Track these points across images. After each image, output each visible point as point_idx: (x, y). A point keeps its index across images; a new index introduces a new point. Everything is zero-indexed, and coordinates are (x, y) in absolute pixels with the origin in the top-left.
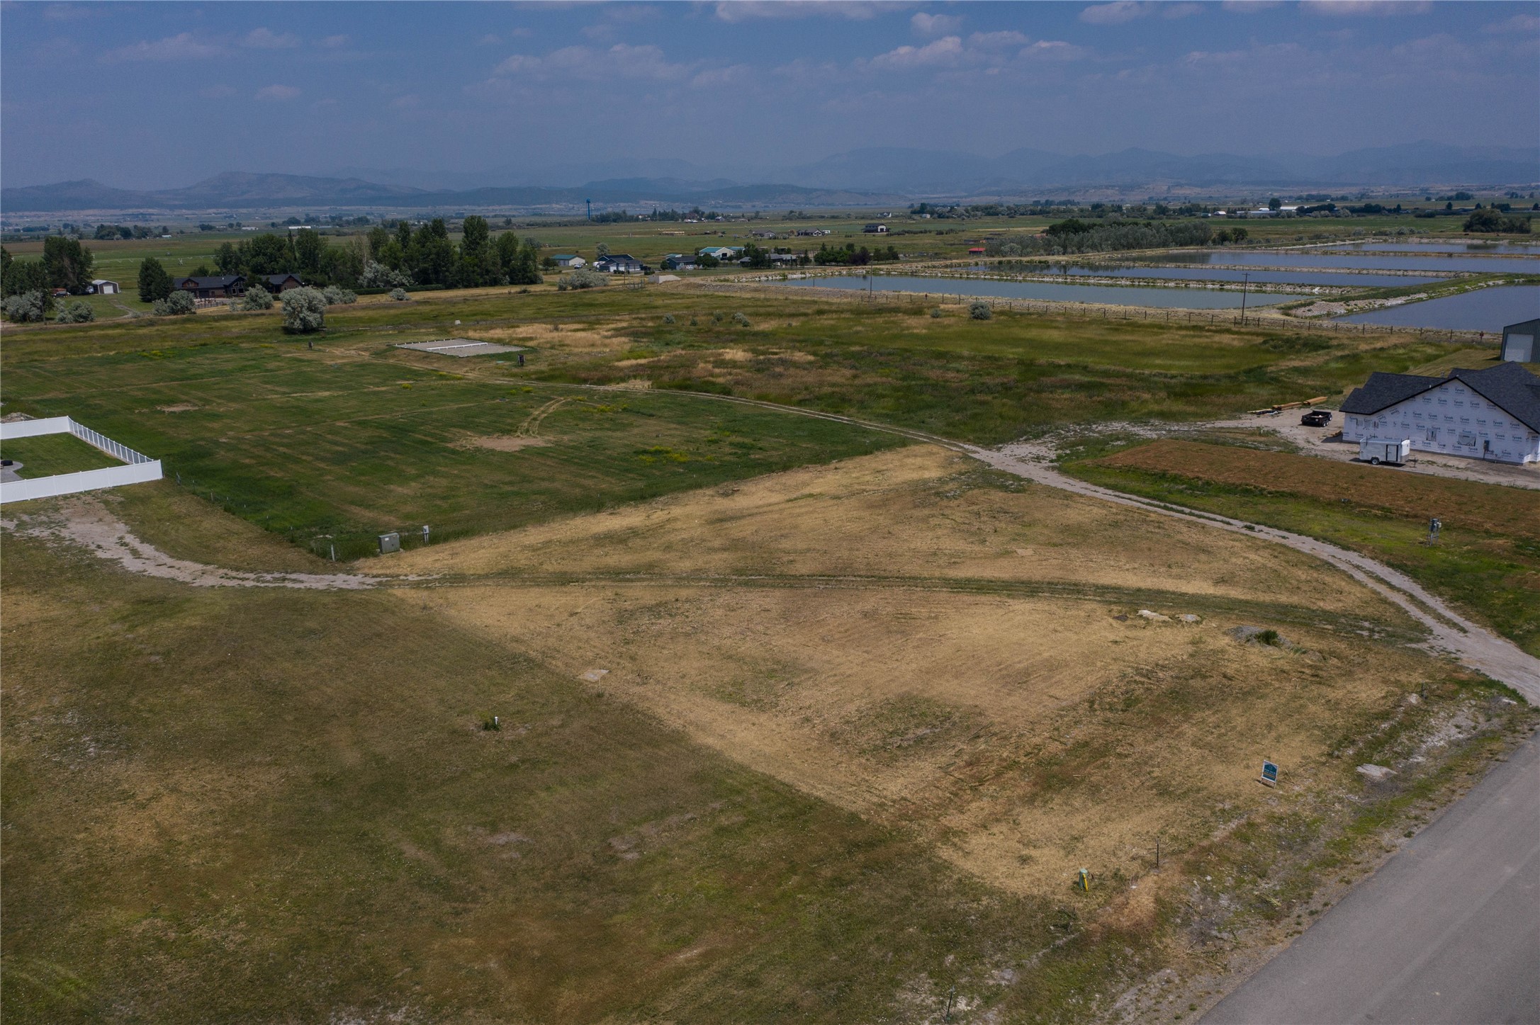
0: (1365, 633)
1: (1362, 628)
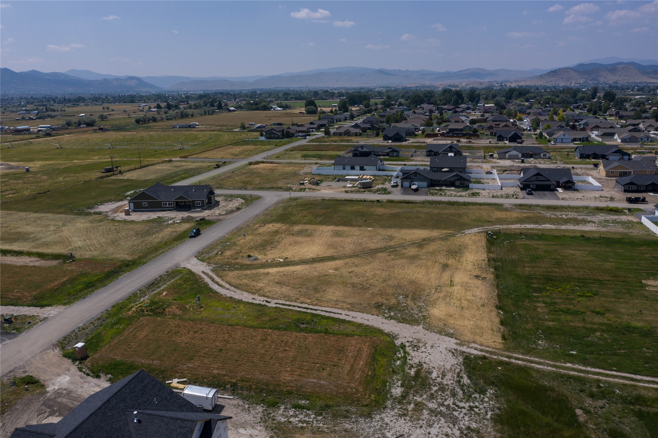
1: (228, 267)
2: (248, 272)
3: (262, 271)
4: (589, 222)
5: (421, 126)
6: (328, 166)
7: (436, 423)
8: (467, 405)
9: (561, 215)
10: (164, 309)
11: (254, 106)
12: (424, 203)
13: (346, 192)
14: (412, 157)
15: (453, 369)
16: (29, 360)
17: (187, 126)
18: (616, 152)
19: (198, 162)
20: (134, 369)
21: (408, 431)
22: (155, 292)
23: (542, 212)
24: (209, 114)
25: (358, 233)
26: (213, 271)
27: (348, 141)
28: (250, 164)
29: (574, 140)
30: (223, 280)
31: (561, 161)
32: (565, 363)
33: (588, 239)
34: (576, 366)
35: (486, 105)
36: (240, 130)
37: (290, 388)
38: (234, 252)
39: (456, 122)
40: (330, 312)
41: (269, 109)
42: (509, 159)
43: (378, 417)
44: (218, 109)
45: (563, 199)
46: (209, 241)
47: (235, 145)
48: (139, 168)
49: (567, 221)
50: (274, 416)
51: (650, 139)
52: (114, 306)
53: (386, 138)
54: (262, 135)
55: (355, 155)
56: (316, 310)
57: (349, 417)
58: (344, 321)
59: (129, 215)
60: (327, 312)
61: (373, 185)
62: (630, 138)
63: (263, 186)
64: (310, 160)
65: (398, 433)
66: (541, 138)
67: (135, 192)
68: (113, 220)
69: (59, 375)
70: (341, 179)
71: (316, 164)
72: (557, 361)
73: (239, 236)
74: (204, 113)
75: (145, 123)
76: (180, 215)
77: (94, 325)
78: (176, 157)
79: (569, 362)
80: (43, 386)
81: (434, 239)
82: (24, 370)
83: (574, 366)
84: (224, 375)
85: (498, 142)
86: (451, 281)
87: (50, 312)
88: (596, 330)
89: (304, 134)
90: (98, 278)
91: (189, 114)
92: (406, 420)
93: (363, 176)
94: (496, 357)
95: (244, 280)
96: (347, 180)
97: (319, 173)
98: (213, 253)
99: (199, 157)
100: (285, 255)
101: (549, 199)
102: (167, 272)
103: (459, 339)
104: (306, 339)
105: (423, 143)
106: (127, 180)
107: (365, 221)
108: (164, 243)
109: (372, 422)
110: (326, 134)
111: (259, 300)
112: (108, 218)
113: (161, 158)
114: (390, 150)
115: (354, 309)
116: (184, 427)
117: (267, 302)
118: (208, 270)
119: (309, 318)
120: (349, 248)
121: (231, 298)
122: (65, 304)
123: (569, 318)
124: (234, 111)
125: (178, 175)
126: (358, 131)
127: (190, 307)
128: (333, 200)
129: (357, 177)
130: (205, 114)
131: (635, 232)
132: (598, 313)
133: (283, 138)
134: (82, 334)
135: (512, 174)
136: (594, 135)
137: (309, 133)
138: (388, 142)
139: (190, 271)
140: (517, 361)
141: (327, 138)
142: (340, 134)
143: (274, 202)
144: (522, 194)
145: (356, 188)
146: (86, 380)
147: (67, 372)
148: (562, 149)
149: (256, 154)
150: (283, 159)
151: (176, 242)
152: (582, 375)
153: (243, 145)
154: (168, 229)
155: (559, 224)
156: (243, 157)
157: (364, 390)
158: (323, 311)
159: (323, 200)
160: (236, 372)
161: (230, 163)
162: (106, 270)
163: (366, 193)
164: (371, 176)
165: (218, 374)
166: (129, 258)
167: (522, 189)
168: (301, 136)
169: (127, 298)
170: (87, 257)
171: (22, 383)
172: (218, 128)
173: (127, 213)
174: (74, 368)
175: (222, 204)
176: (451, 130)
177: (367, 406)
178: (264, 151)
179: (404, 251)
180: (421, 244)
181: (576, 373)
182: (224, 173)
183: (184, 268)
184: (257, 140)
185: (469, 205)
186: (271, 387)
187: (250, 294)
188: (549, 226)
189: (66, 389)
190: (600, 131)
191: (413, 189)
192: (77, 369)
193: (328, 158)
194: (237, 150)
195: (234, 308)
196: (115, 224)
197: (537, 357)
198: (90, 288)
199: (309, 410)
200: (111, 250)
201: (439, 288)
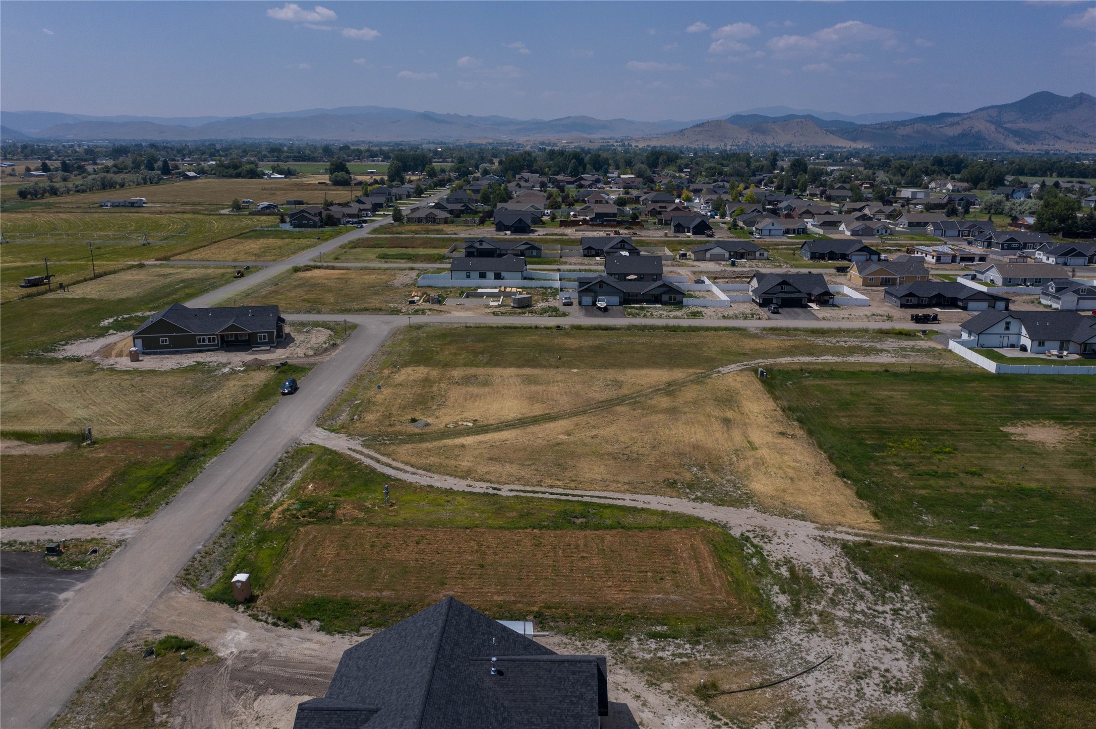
0: (385, 438)
1: (388, 440)
2: (429, 445)
3: (449, 442)
4: (882, 351)
5: (545, 209)
6: (432, 273)
7: (863, 636)
8: (887, 608)
9: (838, 342)
10: (333, 511)
11: (231, 171)
12: (629, 328)
13: (495, 314)
14: (561, 257)
15: (836, 563)
16: (147, 612)
17: (127, 204)
18: (860, 250)
19: (195, 267)
20: (355, 609)
21: (833, 651)
22: (289, 485)
23: (809, 339)
24: (151, 183)
25: (559, 377)
26: (365, 445)
27: (439, 232)
28: (296, 270)
29: (787, 232)
30: (394, 460)
31: (787, 263)
32: (974, 541)
33: (896, 375)
34: (989, 545)
35: (622, 176)
36: (232, 211)
37: (629, 611)
38: (378, 415)
39: (597, 202)
40: (606, 498)
41: (261, 175)
42: (711, 260)
43: (779, 637)
44: (163, 173)
45: (824, 319)
46: (323, 400)
47: (242, 238)
48: (91, 279)
49: (852, 350)
50: (630, 653)
51: (889, 231)
52: (234, 514)
53: (501, 227)
54: (283, 221)
55: (469, 254)
56: (582, 496)
57: (740, 642)
58: (635, 509)
59: (138, 360)
60: (600, 497)
61: (533, 302)
62: (863, 230)
63: (348, 307)
64: (396, 262)
65: (823, 656)
66: (736, 229)
67: (115, 320)
68: (112, 370)
69: (225, 631)
70: (471, 294)
71: (412, 269)
72: (962, 540)
73: (367, 388)
74: (142, 181)
75: (36, 197)
76: (238, 359)
77: (221, 546)
78: (147, 259)
79: (979, 541)
80: (206, 650)
81: (683, 383)
82: (152, 629)
83: (987, 546)
84: (515, 603)
85: (677, 235)
86: (749, 442)
87: (121, 530)
88: (984, 497)
89: (355, 220)
90: (169, 469)
91: (116, 183)
92: (820, 637)
93: (505, 288)
94: (881, 542)
95: (431, 458)
96: (481, 295)
97: (430, 285)
98: (341, 418)
99: (191, 258)
100: (470, 414)
101: (805, 319)
102: (287, 453)
103: (817, 523)
104: (602, 539)
105: (562, 235)
106: (83, 301)
107: (560, 359)
108: (243, 406)
109: (776, 644)
110: (395, 220)
111: (480, 487)
112: (101, 366)
113: (118, 261)
114: (528, 246)
115: (638, 490)
116: (579, 672)
117: (495, 489)
118: (356, 444)
119: (580, 509)
120: (565, 402)
121: (431, 486)
122: (139, 516)
123: (942, 483)
124: (194, 178)
125: (177, 290)
126: (444, 215)
127: (374, 506)
128: (483, 327)
129: (497, 291)
130: (145, 183)
131: (949, 363)
132: (973, 474)
133: (321, 227)
134: (210, 562)
135: (732, 282)
136: (810, 223)
137: (361, 219)
138: (506, 234)
139: (326, 449)
140: (912, 546)
141: (399, 226)
142: (420, 221)
143: (386, 333)
144: (764, 312)
145: (508, 309)
146: (280, 634)
147: (234, 625)
148: (776, 245)
149: (294, 253)
150: (347, 261)
151: (263, 404)
152: (1004, 555)
153: (257, 237)
154: (231, 383)
155: (843, 355)
156: (273, 258)
157: (739, 602)
158: (593, 497)
159: (467, 327)
160: (532, 596)
161: (257, 269)
162: (173, 454)
163: (527, 315)
164: (519, 288)
165: (505, 601)
166: (200, 433)
167: (761, 305)
168: (353, 223)
169: (248, 499)
170: (116, 434)
171: (166, 649)
172: (188, 208)
173: (134, 357)
174: (241, 616)
175: (298, 338)
176: (599, 216)
177: (754, 623)
178: (303, 249)
179: (650, 402)
180: (670, 389)
181: (995, 554)
182: (260, 286)
183: (312, 444)
184: (278, 229)
185: (699, 331)
186: (600, 613)
187: (458, 479)
188: (830, 358)
189: (254, 652)
190: (816, 219)
191: (600, 308)
192: (249, 618)
193: (425, 260)
194: (253, 246)
195: (448, 502)
196: (123, 377)
197: (933, 537)
198: (163, 486)
199: (677, 639)
200: (151, 422)
201: (739, 453)
